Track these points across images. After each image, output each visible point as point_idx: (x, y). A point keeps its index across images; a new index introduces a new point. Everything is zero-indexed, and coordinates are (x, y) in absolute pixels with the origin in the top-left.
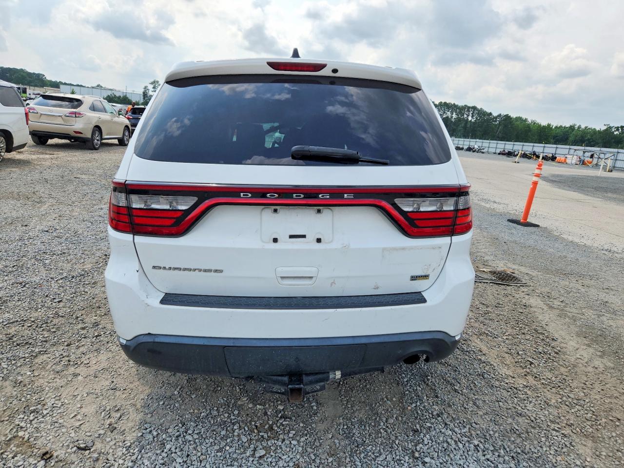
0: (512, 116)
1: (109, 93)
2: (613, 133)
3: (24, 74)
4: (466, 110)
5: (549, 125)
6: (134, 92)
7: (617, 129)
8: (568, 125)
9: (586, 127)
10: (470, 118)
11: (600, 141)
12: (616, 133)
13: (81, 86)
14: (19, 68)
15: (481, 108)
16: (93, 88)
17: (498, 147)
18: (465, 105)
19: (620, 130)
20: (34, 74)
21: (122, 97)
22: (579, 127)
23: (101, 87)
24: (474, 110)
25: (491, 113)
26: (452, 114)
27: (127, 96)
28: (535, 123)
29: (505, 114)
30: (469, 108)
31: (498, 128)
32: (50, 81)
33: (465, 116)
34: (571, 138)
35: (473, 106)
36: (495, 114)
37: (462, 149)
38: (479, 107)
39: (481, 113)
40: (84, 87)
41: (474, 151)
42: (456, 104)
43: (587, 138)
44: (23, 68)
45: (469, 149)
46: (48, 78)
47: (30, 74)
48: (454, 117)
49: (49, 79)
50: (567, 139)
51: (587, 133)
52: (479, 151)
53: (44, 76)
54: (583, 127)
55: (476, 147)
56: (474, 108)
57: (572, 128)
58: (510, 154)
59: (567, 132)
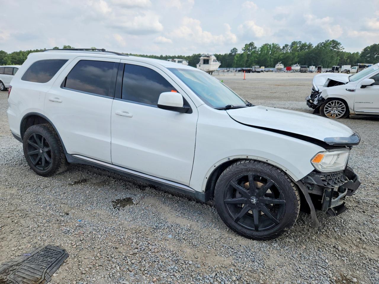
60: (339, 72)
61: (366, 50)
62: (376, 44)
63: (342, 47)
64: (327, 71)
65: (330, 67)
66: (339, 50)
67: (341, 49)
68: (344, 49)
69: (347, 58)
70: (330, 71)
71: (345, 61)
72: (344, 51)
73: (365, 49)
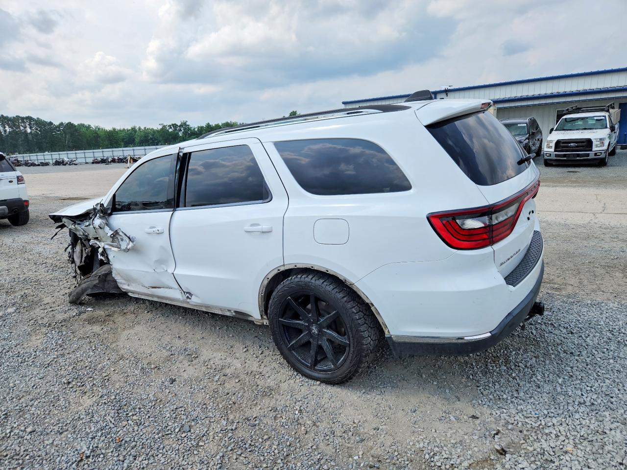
0: (74, 123)
2: (168, 131)
4: (20, 121)
5: (114, 129)
7: (170, 126)
8: (130, 128)
9: (145, 128)
10: (29, 130)
11: (161, 139)
12: (170, 130)
15: (38, 118)
17: (86, 156)
18: (17, 116)
19: (173, 128)
22: (140, 129)
24: (30, 121)
25: (50, 122)
26: (5, 127)
28: (99, 129)
29: (67, 122)
30: (23, 119)
31: (65, 137)
33: (22, 128)
34: (137, 140)
35: (27, 116)
36: (56, 123)
37: (47, 164)
38: (35, 117)
39: (39, 123)
41: (65, 165)
42: (5, 115)
43: (149, 138)
45: (58, 163)
48: (8, 131)
50: (134, 140)
51: (148, 133)
52: (71, 163)
54: (142, 128)
55: (66, 159)
56: (29, 119)
57: (134, 129)
58: (103, 161)
59: (131, 133)
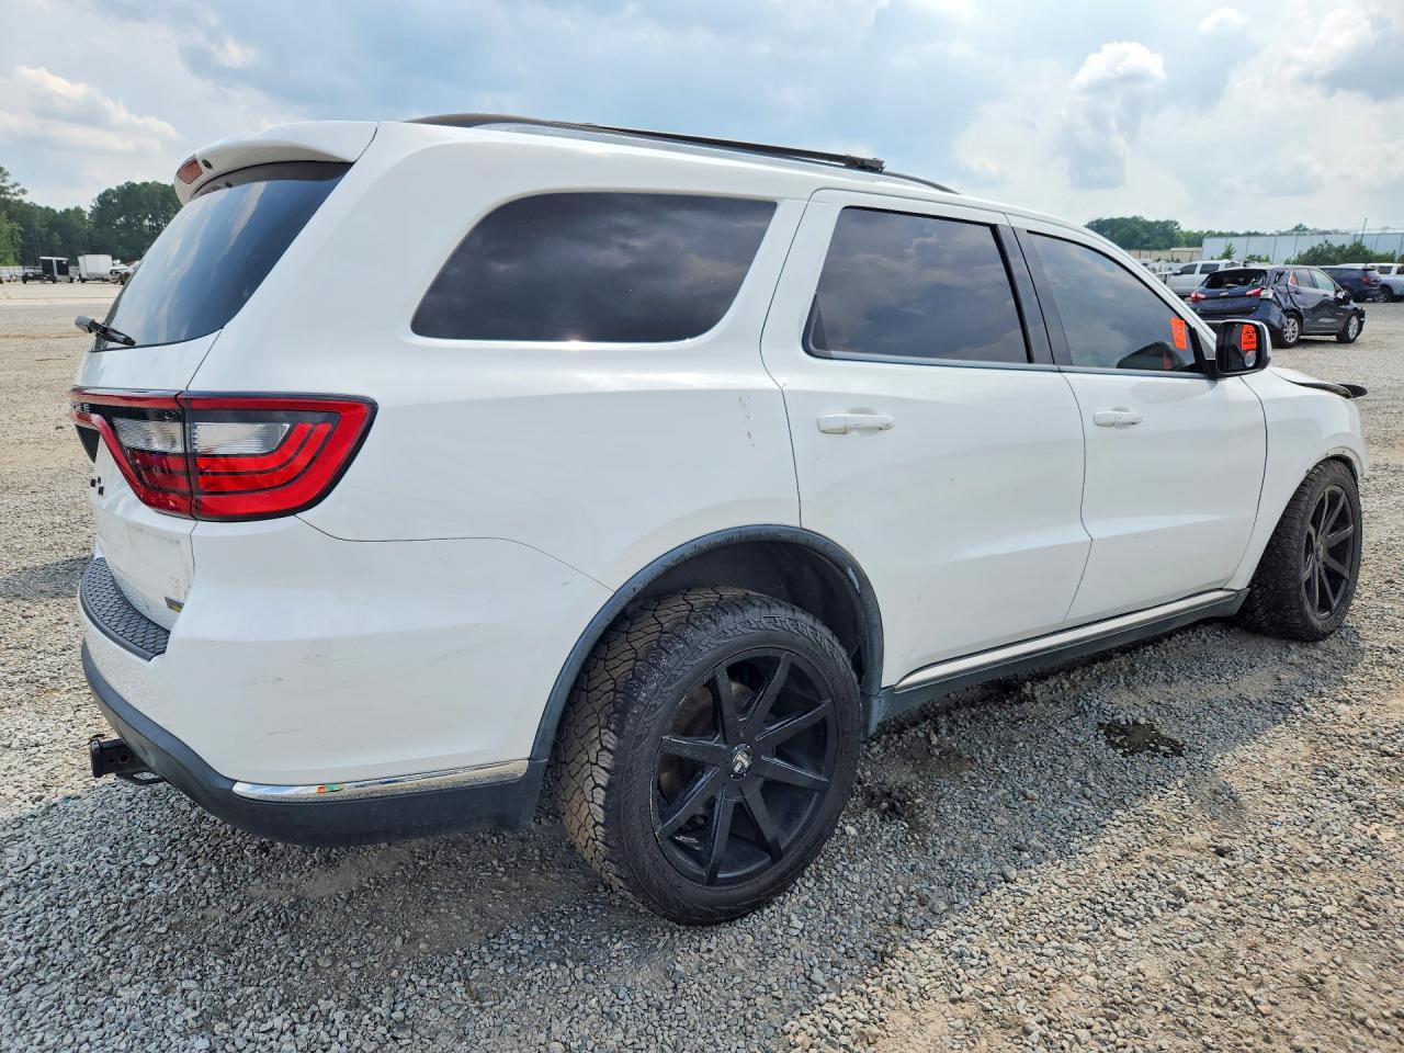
1: (1316, 242)
3: (1138, 227)
6: (1388, 231)
13: (1256, 234)
14: (1129, 216)
16: (1281, 234)
20: (1157, 223)
21: (1348, 248)
23: (1305, 229)
27: (1364, 243)
32: (1188, 234)
40: (1262, 235)
44: (1138, 216)
46: (1185, 228)
47: (1148, 226)
49: (1185, 231)
53: (1176, 224)
60: (72, 280)
61: (104, 199)
62: (135, 185)
63: (16, 184)
64: (25, 279)
65: (36, 263)
66: (8, 197)
67: (11, 191)
68: (24, 192)
69: (47, 229)
70: (36, 277)
71: (45, 239)
72: (27, 199)
73: (100, 196)
